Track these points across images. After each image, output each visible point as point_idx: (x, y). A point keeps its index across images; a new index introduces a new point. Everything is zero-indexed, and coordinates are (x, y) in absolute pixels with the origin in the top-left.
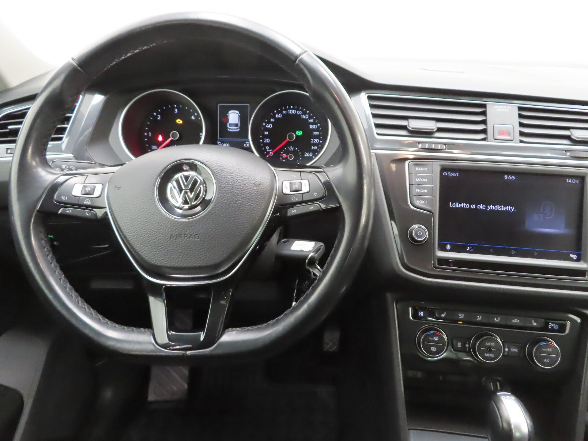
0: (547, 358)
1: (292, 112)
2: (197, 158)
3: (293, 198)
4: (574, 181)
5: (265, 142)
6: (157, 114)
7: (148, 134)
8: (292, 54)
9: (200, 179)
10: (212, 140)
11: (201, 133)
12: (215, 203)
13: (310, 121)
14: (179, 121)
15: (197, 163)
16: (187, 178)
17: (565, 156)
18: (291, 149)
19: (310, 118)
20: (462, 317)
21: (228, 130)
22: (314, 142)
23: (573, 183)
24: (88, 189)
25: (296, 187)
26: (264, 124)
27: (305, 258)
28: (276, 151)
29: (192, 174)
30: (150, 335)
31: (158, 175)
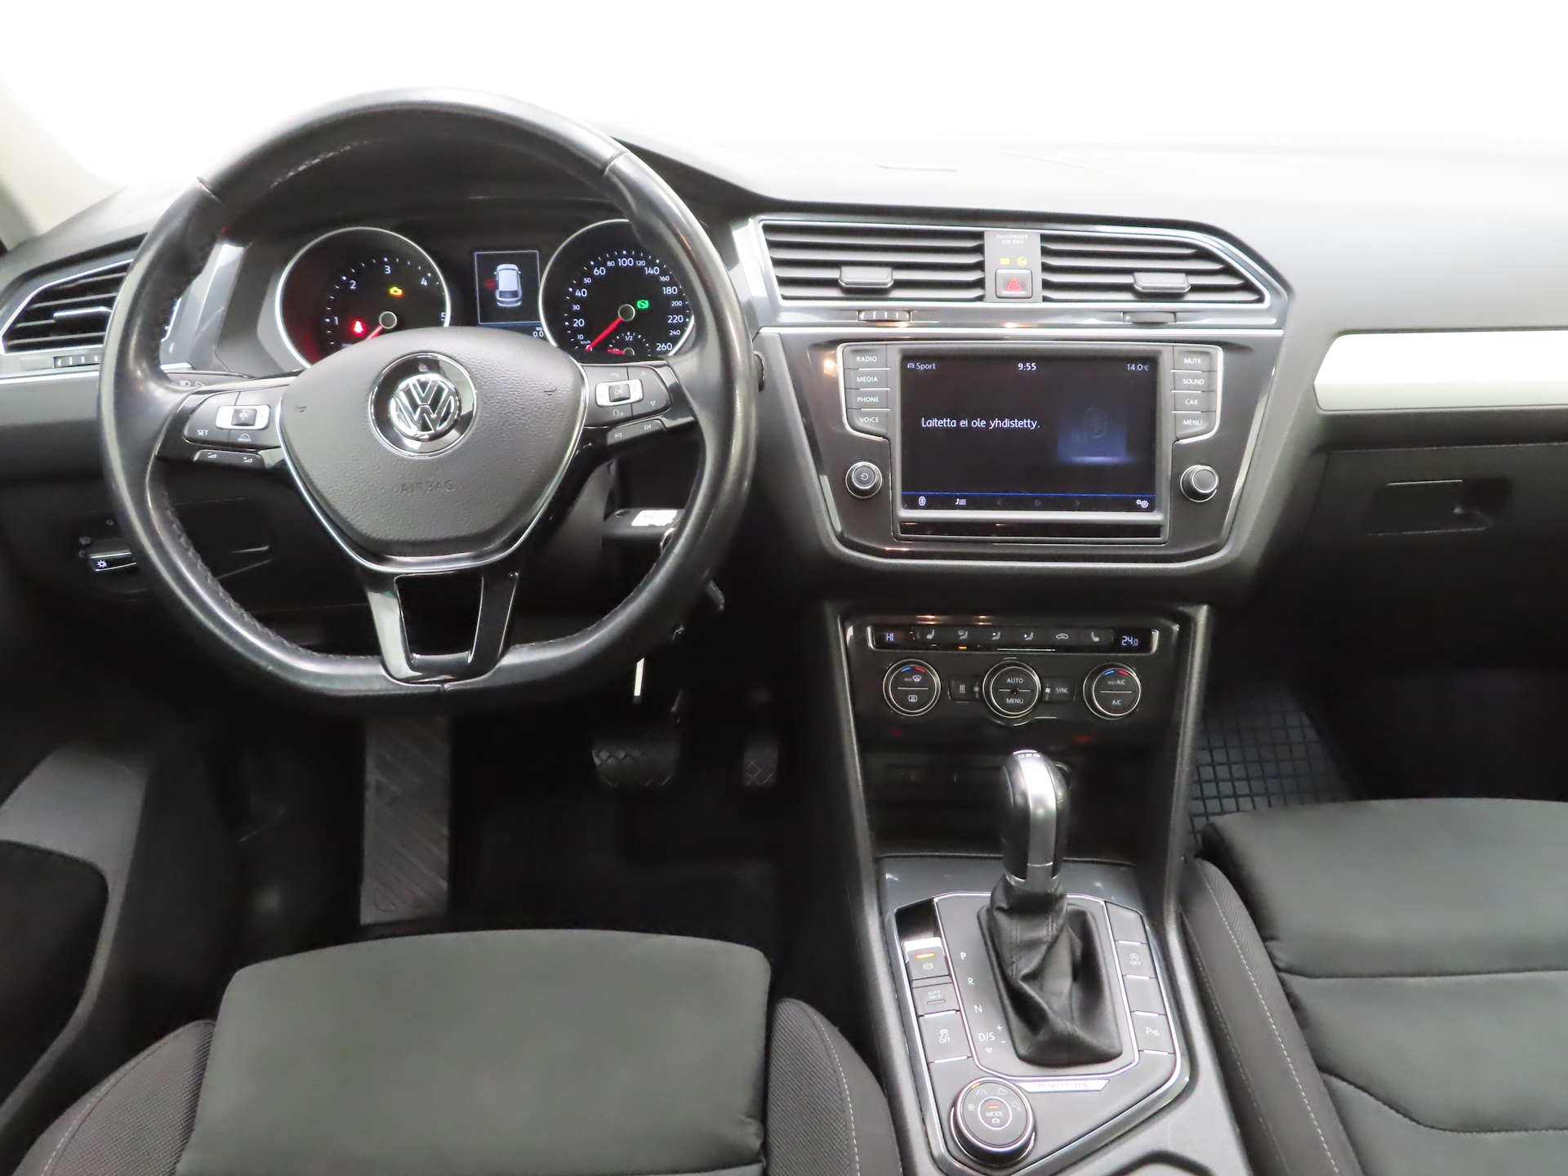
0: (1117, 697)
1: (626, 262)
2: (440, 350)
3: (616, 413)
4: (1140, 367)
5: (575, 325)
6: (349, 278)
7: (332, 320)
8: (596, 158)
9: (448, 386)
10: (465, 318)
11: (443, 313)
12: (478, 425)
13: (663, 279)
14: (396, 291)
15: (440, 357)
16: (423, 385)
17: (1122, 323)
18: (629, 338)
19: (663, 273)
20: (965, 637)
21: (499, 304)
22: (675, 321)
23: (1138, 371)
24: (243, 416)
25: (620, 393)
26: (571, 289)
27: (658, 538)
28: (599, 343)
29: (432, 378)
30: (377, 663)
31: (371, 382)
